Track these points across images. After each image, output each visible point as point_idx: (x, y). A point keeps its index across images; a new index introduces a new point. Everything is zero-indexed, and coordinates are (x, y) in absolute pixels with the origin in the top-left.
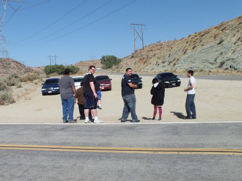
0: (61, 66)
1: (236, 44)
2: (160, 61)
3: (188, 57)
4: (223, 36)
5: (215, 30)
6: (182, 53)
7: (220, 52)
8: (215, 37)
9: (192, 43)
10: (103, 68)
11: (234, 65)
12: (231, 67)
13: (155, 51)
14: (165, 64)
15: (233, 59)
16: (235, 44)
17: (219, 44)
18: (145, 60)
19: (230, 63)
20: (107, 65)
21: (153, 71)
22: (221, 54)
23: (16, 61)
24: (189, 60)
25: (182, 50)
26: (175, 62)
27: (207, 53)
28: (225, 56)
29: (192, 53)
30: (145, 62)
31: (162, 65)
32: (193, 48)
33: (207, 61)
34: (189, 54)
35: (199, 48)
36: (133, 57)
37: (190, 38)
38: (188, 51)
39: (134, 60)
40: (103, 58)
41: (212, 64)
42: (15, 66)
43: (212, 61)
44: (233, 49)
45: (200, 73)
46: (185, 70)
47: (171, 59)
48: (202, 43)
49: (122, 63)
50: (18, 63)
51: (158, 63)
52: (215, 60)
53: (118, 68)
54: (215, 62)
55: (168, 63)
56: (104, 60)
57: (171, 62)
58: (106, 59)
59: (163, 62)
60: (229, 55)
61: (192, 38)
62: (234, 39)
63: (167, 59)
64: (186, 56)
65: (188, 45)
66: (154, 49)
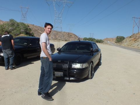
0: (92, 38)
10: (116, 43)
18: (136, 39)
20: (118, 41)
21: (138, 46)
23: (74, 35)
30: (136, 40)
36: (131, 37)
39: (130, 39)
40: (117, 37)
42: (74, 37)
49: (124, 40)
50: (75, 35)
58: (119, 38)
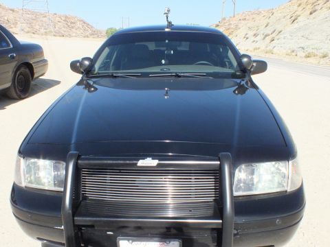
6: (289, 21)
9: (309, 6)
13: (248, 20)
14: (258, 38)
18: (230, 31)
24: (300, 34)
25: (289, 16)
26: (274, 35)
29: (307, 21)
30: (230, 34)
31: (253, 39)
32: (311, 13)
34: (302, 24)
35: (322, 13)
38: (300, 19)
45: (322, 61)
46: (289, 51)
47: (269, 31)
51: (247, 36)
55: (263, 37)
57: (266, 36)
59: (255, 35)
63: (262, 31)
64: (296, 25)
65: (300, 8)
66: (247, 17)
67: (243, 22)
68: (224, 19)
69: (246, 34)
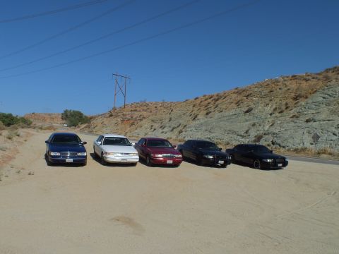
0: (10, 115)
1: (274, 115)
2: (156, 125)
3: (202, 124)
4: (250, 103)
5: (236, 95)
6: (190, 118)
7: (252, 122)
8: (238, 103)
9: (203, 108)
11: (279, 141)
12: (273, 143)
13: (140, 111)
14: (164, 130)
15: (274, 134)
16: (271, 114)
17: (247, 112)
18: (131, 122)
19: (270, 138)
22: (254, 125)
24: (204, 128)
25: (188, 114)
26: (180, 128)
27: (232, 122)
28: (261, 128)
29: (206, 120)
31: (161, 130)
32: (207, 114)
33: (234, 132)
34: (202, 121)
35: (217, 115)
36: (111, 116)
37: (198, 101)
38: (199, 117)
39: (113, 120)
40: (66, 112)
41: (243, 136)
43: (242, 133)
44: (270, 120)
47: (174, 124)
48: (218, 109)
51: (153, 127)
52: (247, 132)
53: (89, 127)
54: (245, 135)
55: (171, 129)
56: (67, 116)
57: (174, 128)
58: (69, 114)
59: (162, 127)
60: (267, 127)
61: (201, 102)
62: (268, 109)
63: (167, 124)
64: (197, 122)
65: (196, 109)
66: (138, 109)
67: (136, 113)
68: (115, 109)
69: (152, 126)
